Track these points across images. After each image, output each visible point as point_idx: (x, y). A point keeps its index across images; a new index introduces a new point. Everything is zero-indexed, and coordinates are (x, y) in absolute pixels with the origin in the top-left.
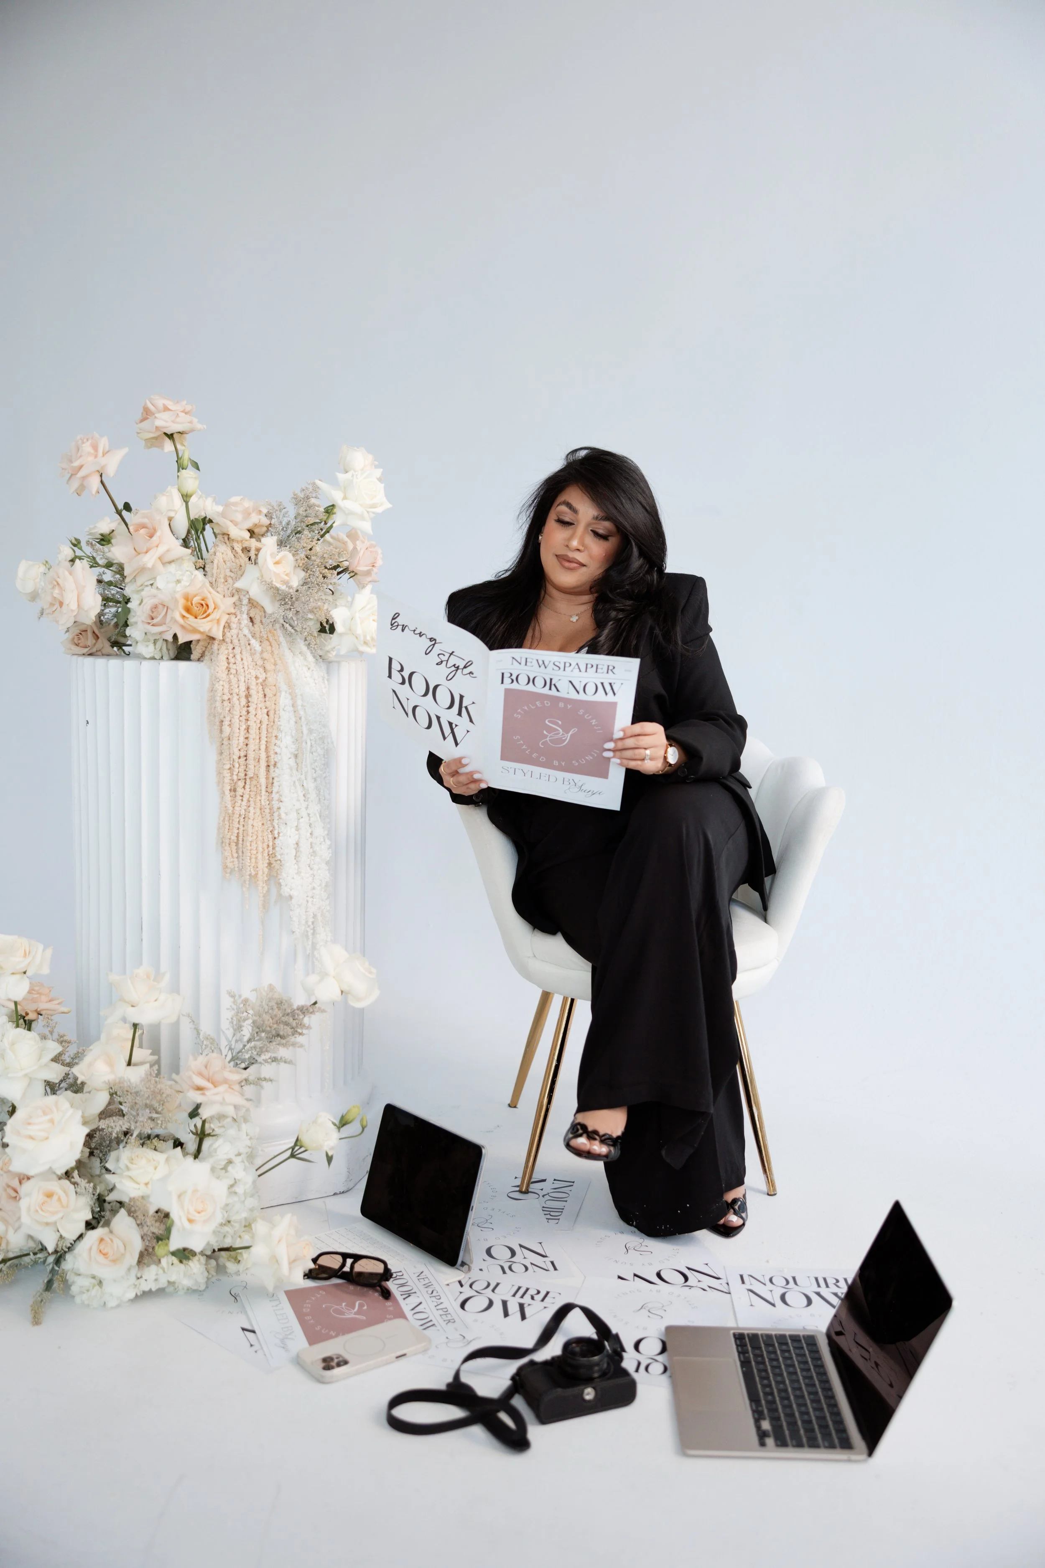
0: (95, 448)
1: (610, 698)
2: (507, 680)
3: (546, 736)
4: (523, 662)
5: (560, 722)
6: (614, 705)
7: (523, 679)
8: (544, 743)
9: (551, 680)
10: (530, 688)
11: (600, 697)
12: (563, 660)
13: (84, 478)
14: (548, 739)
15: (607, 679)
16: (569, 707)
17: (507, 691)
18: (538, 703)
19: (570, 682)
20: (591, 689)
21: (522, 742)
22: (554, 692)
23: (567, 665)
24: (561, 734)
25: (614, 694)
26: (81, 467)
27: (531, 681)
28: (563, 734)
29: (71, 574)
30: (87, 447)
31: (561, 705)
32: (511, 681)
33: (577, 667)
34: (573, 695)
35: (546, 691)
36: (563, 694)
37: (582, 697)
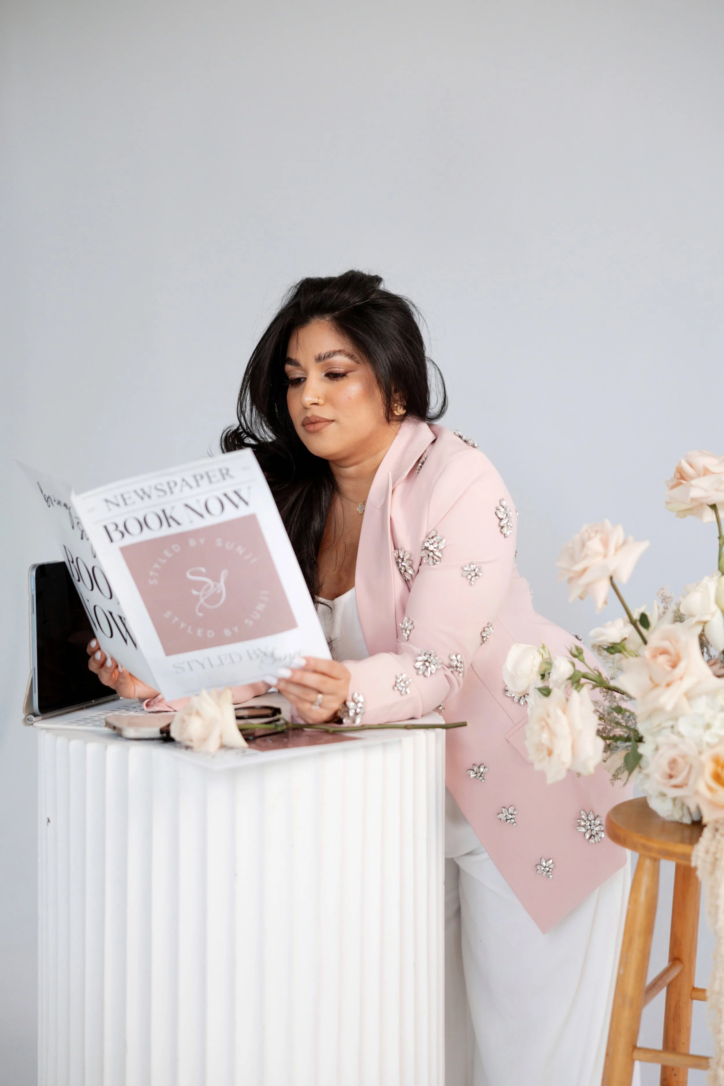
0: (605, 544)
1: (243, 511)
2: (116, 535)
3: (197, 598)
4: (121, 502)
5: (203, 570)
6: (252, 520)
7: (133, 527)
8: (202, 609)
9: (164, 511)
10: (147, 535)
11: (231, 513)
12: (164, 480)
13: (588, 585)
14: (202, 601)
15: (228, 487)
16: (202, 541)
17: (124, 550)
18: (166, 553)
19: (186, 505)
20: (214, 506)
21: (176, 619)
22: (175, 529)
23: (172, 485)
24: (212, 586)
25: (247, 503)
26: (584, 570)
27: (143, 524)
28: (215, 586)
29: (564, 712)
30: (595, 544)
31: (192, 542)
32: (120, 535)
33: (184, 484)
34: (199, 523)
35: (165, 531)
36: (186, 527)
37: (209, 521)
